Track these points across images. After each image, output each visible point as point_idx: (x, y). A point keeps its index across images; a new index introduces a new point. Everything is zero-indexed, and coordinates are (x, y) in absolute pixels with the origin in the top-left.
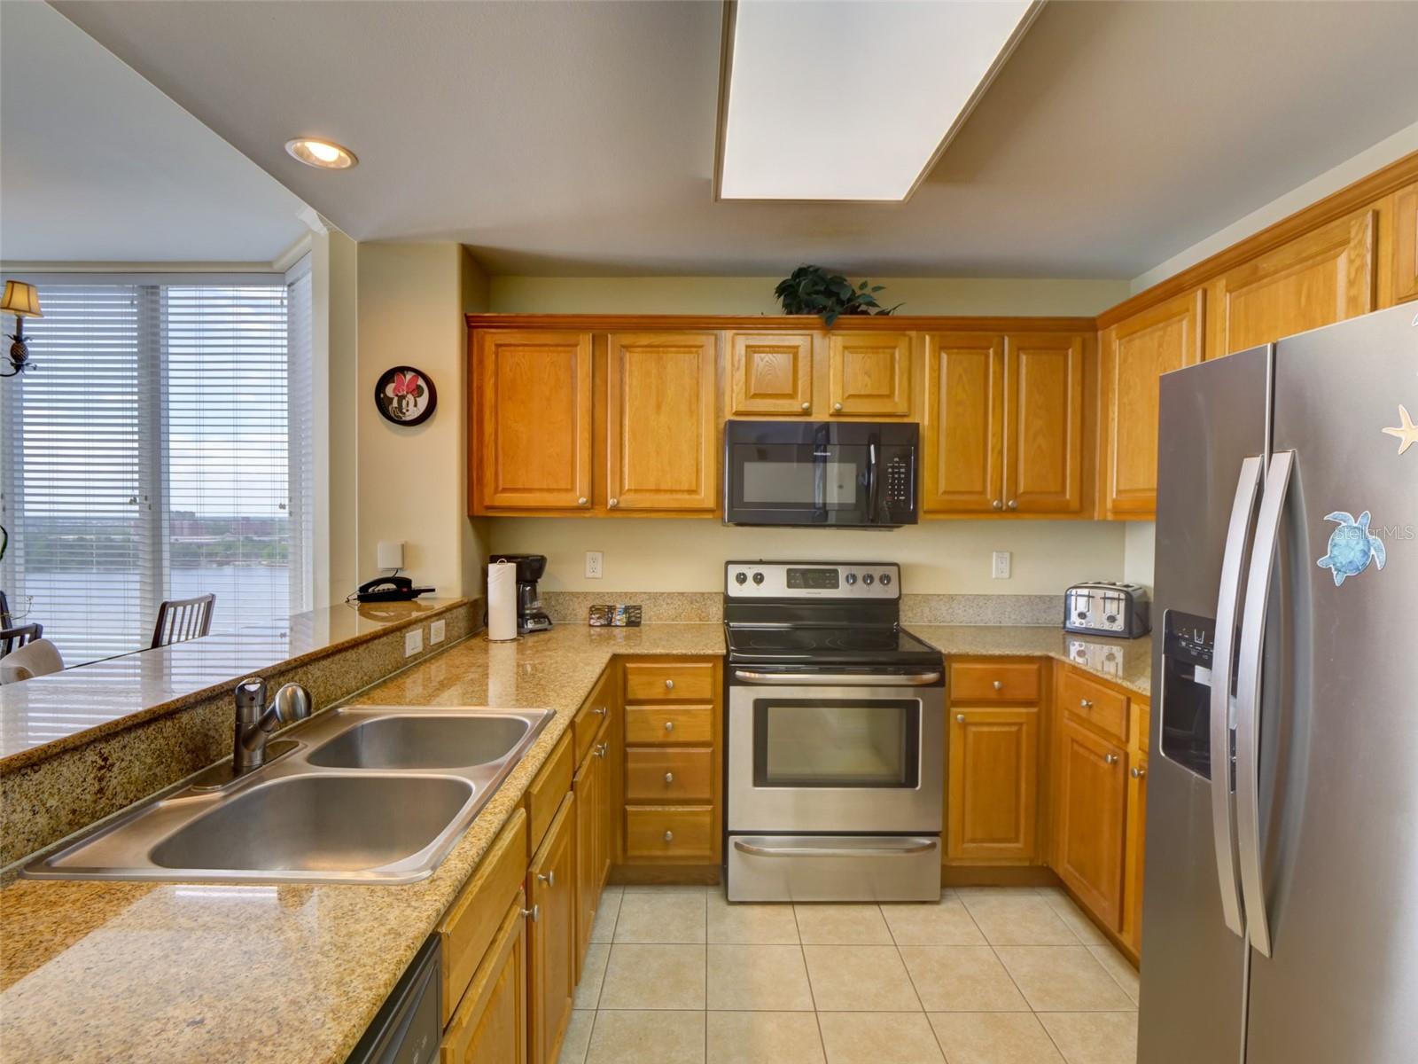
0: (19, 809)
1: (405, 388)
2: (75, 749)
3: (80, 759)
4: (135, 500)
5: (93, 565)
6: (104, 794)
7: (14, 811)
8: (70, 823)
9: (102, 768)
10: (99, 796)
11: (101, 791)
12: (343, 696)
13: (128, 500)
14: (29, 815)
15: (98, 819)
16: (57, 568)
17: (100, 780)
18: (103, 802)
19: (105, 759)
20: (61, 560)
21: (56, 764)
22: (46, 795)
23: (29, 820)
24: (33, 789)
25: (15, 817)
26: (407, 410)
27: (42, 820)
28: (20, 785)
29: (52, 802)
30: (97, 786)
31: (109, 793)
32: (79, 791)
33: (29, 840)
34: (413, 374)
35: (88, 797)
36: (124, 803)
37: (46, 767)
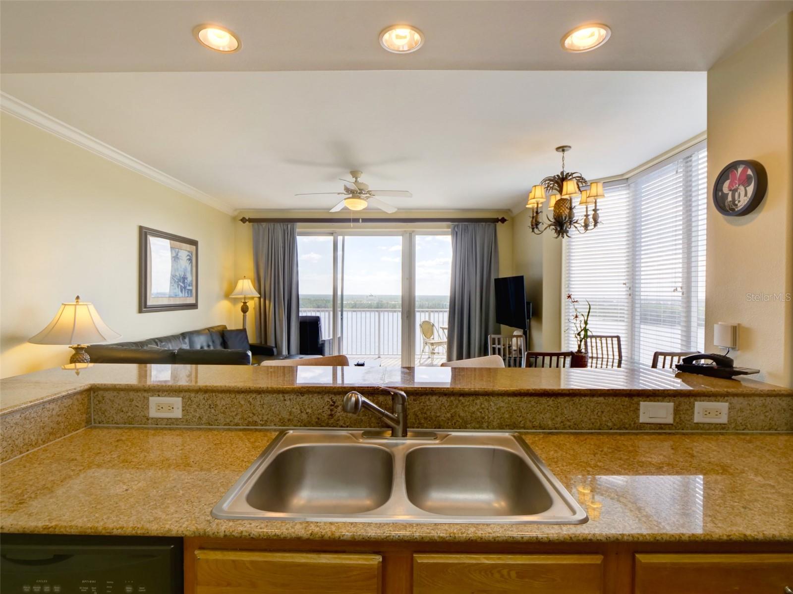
0: (295, 408)
1: (737, 182)
2: (319, 393)
3: (321, 398)
4: (676, 290)
5: (675, 324)
6: (333, 417)
7: (293, 408)
8: (317, 422)
9: (332, 405)
10: (330, 417)
11: (331, 415)
12: (534, 427)
13: (673, 289)
14: (299, 412)
15: (330, 427)
16: (660, 324)
17: (331, 410)
18: (332, 421)
19: (334, 402)
20: (663, 320)
21: (311, 396)
22: (306, 407)
23: (299, 414)
24: (301, 402)
25: (293, 410)
26: (739, 201)
27: (304, 416)
28: (296, 399)
29: (309, 411)
30: (329, 412)
31: (336, 418)
32: (321, 411)
33: (299, 421)
34: (744, 166)
35: (325, 415)
36: (344, 425)
37: (306, 396)
